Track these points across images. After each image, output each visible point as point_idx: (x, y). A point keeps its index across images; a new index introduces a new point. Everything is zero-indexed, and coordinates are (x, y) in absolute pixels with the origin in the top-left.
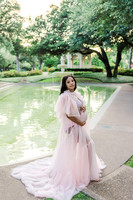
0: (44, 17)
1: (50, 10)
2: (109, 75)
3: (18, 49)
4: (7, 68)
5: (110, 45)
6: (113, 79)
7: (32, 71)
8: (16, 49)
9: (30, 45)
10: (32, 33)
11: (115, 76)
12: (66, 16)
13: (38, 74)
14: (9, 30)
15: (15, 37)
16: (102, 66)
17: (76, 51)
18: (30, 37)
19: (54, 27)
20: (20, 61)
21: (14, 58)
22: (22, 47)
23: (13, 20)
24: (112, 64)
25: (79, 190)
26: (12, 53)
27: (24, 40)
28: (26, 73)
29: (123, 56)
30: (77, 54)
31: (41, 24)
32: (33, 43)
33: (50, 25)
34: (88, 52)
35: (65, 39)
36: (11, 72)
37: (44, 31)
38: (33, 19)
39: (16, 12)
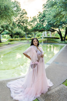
0: (36, 17)
1: (39, 14)
2: (62, 40)
3: (26, 29)
4: (22, 37)
5: (63, 28)
6: (63, 42)
10: (31, 23)
11: (64, 41)
14: (23, 22)
15: (25, 25)
16: (59, 37)
17: (48, 30)
18: (30, 25)
19: (40, 21)
20: (27, 34)
21: (25, 33)
23: (24, 18)
24: (63, 36)
26: (24, 31)
28: (29, 39)
31: (35, 20)
32: (32, 27)
33: (38, 20)
34: (54, 31)
35: (44, 26)
36: (24, 38)
37: (36, 23)
38: (32, 18)
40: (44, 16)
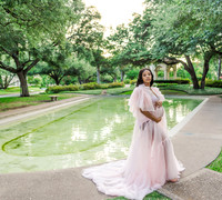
0: (126, 26)
1: (133, 18)
2: (196, 87)
4: (87, 81)
5: (198, 54)
6: (200, 91)
7: (114, 83)
8: (97, 60)
9: (111, 55)
10: (114, 43)
11: (202, 88)
12: (149, 25)
13: (120, 86)
15: (96, 48)
16: (189, 78)
17: (160, 61)
18: (111, 47)
19: (136, 36)
20: (101, 73)
21: (94, 69)
22: (103, 58)
23: (93, 29)
24: (199, 76)
25: (153, 189)
26: (92, 64)
27: (105, 51)
28: (107, 85)
29: (211, 67)
30: (161, 65)
31: (122, 33)
32: (115, 53)
33: (131, 34)
35: (149, 49)
36: (91, 84)
37: (126, 41)
38: (114, 28)
39: (97, 20)
40: (147, 25)
